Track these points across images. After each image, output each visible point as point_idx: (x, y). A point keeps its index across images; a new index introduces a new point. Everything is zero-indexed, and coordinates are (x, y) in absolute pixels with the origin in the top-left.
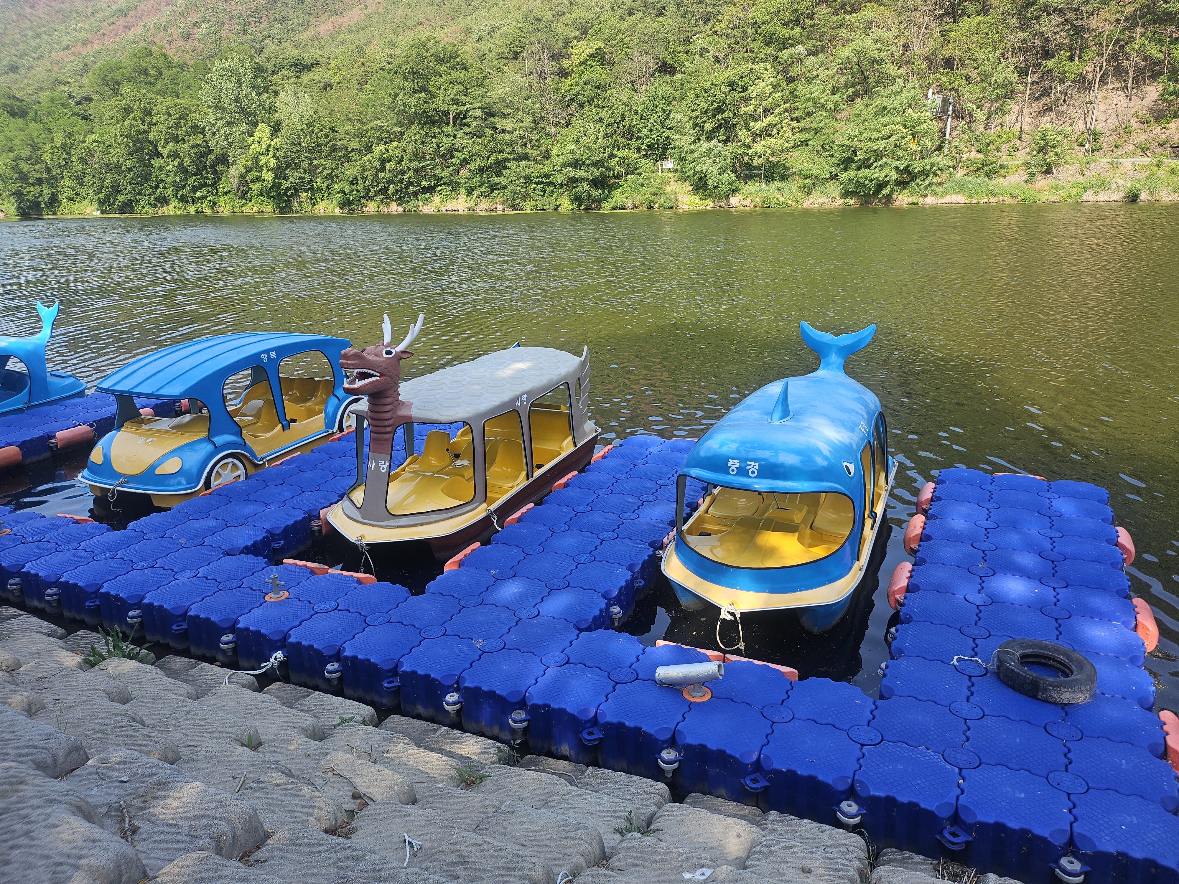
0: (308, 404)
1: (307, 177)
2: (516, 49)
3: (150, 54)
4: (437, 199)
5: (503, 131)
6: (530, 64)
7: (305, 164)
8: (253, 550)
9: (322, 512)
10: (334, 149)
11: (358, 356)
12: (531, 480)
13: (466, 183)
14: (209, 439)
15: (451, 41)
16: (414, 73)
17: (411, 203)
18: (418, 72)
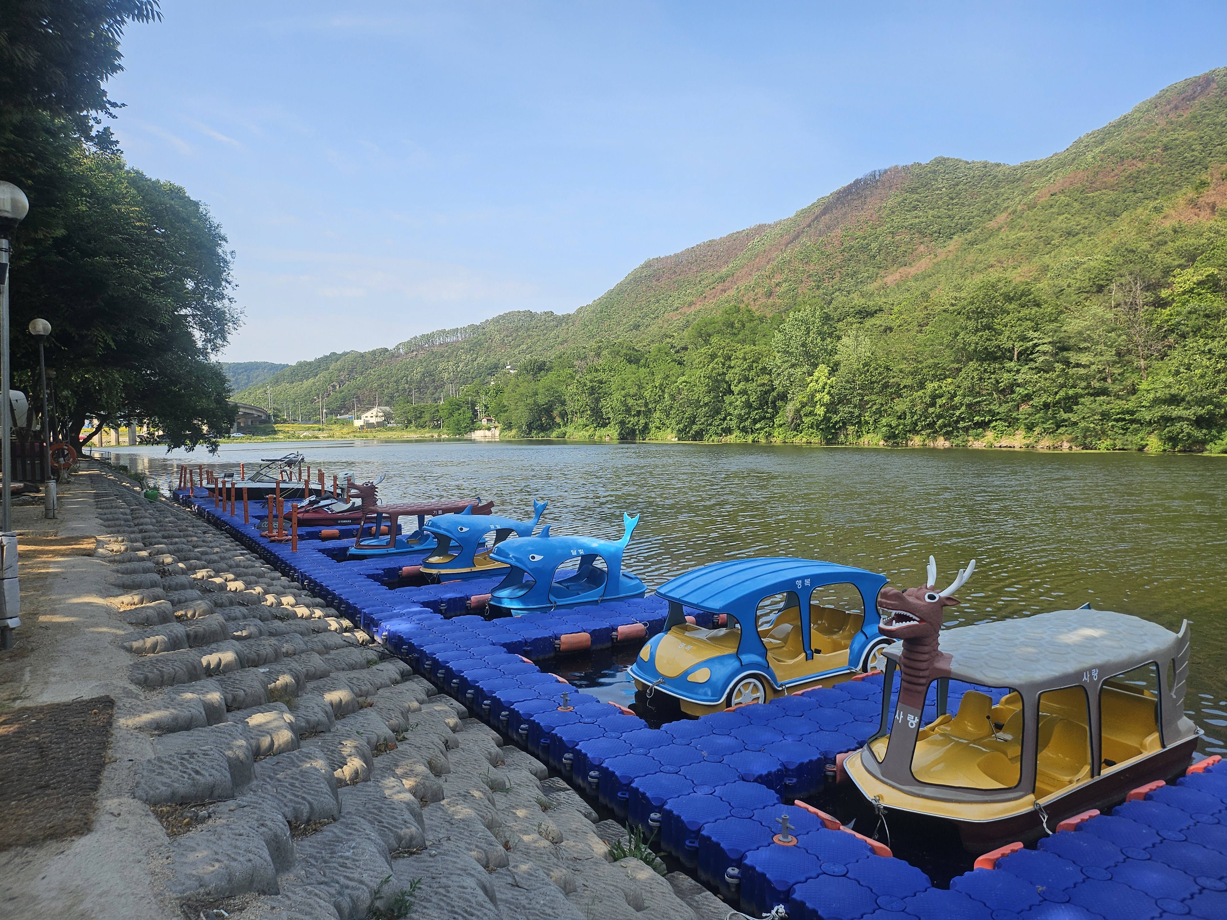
0: (835, 637)
1: (857, 412)
2: (1101, 282)
4: (990, 435)
5: (1078, 365)
6: (1117, 295)
7: (856, 400)
8: (767, 780)
9: (838, 756)
10: (886, 386)
11: (898, 597)
12: (1097, 778)
13: (1026, 419)
14: (737, 656)
15: (1023, 280)
16: (979, 313)
17: (960, 438)
18: (982, 311)
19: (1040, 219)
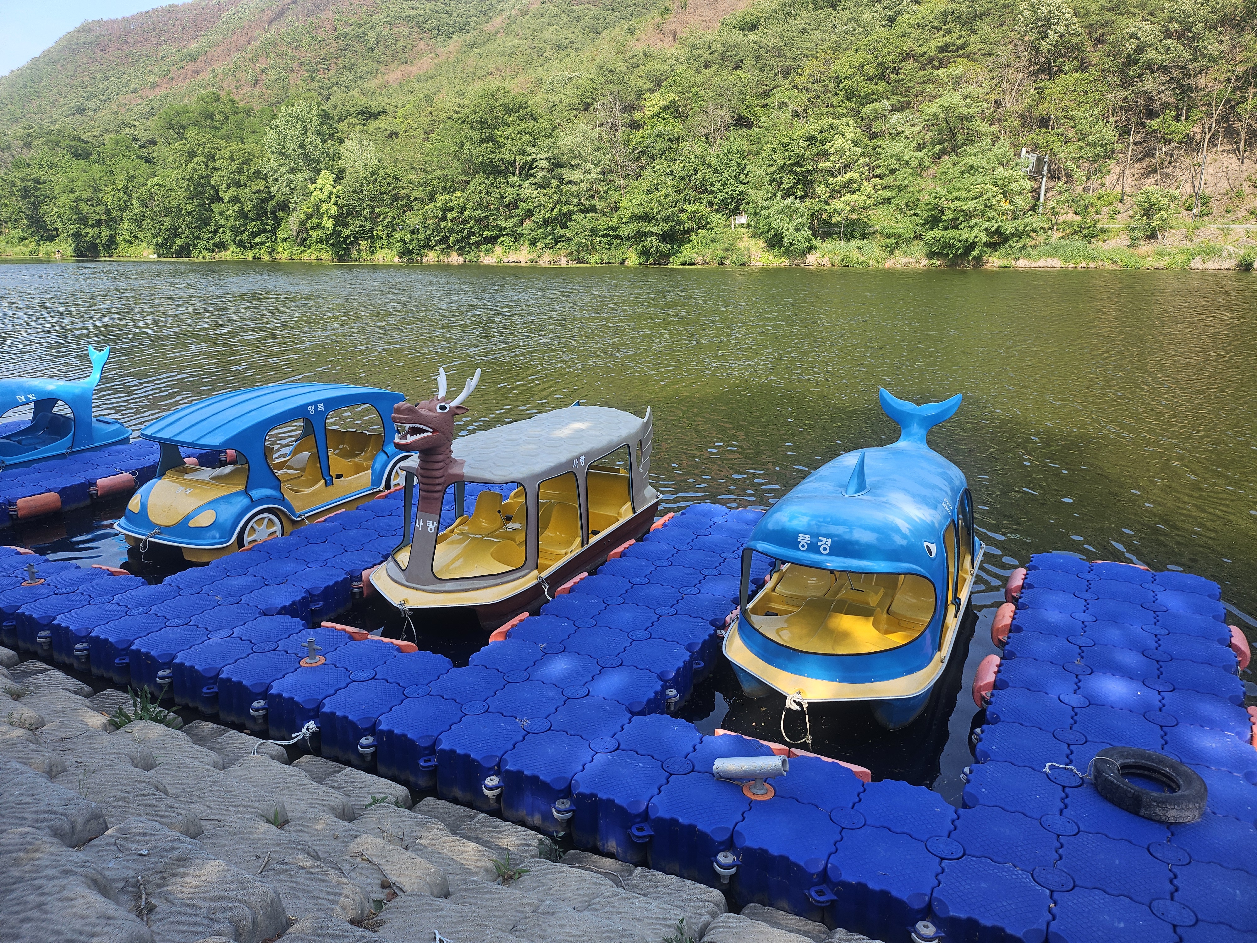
0: (356, 460)
1: (368, 225)
2: (587, 100)
3: (218, 99)
4: (499, 250)
5: (570, 182)
6: (601, 115)
7: (366, 212)
8: (290, 610)
9: (364, 573)
10: (396, 197)
11: (410, 410)
12: (586, 547)
13: (530, 234)
14: (246, 492)
15: (521, 91)
16: (483, 123)
17: (472, 253)
18: (486, 122)
19: (532, 27)
